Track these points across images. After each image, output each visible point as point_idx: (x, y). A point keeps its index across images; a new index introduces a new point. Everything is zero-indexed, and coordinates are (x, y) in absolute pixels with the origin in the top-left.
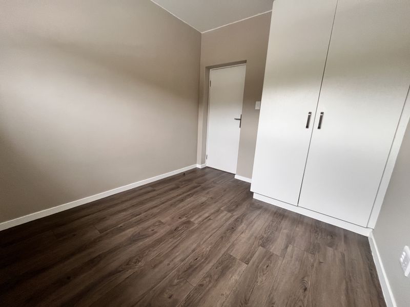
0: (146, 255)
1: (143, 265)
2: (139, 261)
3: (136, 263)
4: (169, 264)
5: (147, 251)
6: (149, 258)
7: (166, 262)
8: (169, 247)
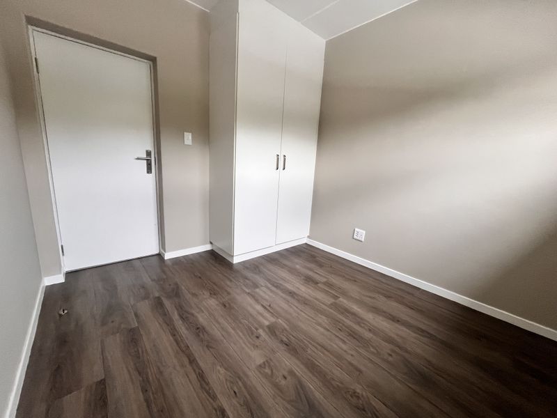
0: (342, 383)
1: (358, 386)
2: (355, 392)
3: (358, 397)
4: (352, 355)
5: (333, 382)
6: (346, 378)
7: (349, 358)
8: (323, 353)
